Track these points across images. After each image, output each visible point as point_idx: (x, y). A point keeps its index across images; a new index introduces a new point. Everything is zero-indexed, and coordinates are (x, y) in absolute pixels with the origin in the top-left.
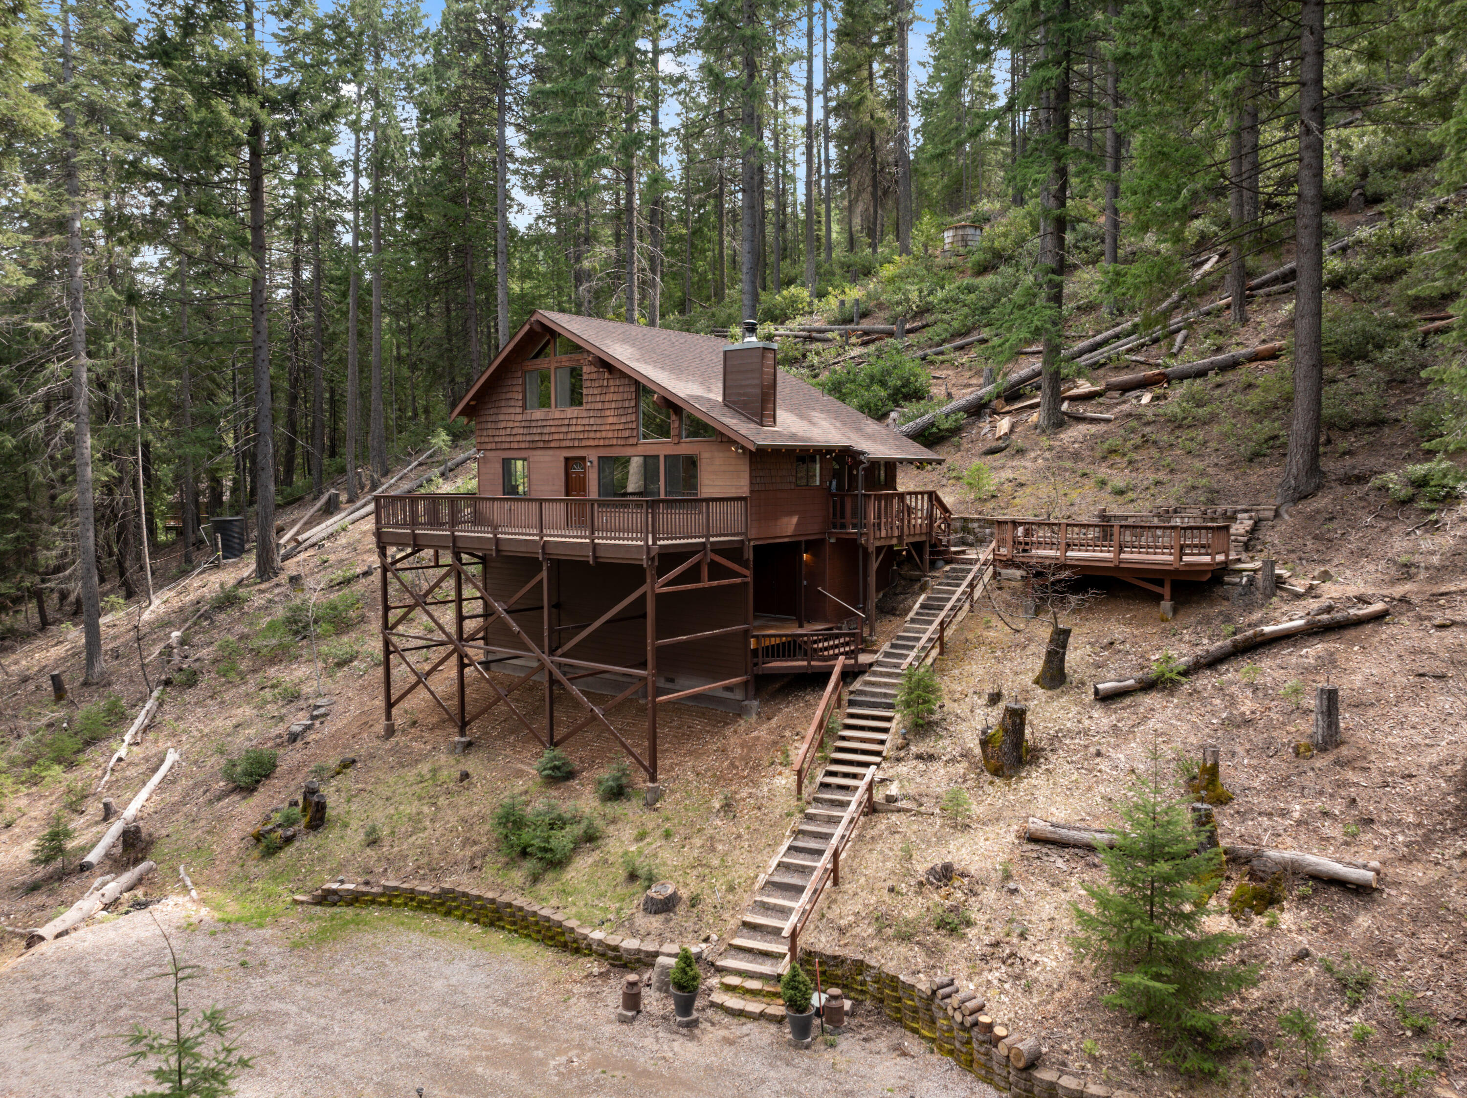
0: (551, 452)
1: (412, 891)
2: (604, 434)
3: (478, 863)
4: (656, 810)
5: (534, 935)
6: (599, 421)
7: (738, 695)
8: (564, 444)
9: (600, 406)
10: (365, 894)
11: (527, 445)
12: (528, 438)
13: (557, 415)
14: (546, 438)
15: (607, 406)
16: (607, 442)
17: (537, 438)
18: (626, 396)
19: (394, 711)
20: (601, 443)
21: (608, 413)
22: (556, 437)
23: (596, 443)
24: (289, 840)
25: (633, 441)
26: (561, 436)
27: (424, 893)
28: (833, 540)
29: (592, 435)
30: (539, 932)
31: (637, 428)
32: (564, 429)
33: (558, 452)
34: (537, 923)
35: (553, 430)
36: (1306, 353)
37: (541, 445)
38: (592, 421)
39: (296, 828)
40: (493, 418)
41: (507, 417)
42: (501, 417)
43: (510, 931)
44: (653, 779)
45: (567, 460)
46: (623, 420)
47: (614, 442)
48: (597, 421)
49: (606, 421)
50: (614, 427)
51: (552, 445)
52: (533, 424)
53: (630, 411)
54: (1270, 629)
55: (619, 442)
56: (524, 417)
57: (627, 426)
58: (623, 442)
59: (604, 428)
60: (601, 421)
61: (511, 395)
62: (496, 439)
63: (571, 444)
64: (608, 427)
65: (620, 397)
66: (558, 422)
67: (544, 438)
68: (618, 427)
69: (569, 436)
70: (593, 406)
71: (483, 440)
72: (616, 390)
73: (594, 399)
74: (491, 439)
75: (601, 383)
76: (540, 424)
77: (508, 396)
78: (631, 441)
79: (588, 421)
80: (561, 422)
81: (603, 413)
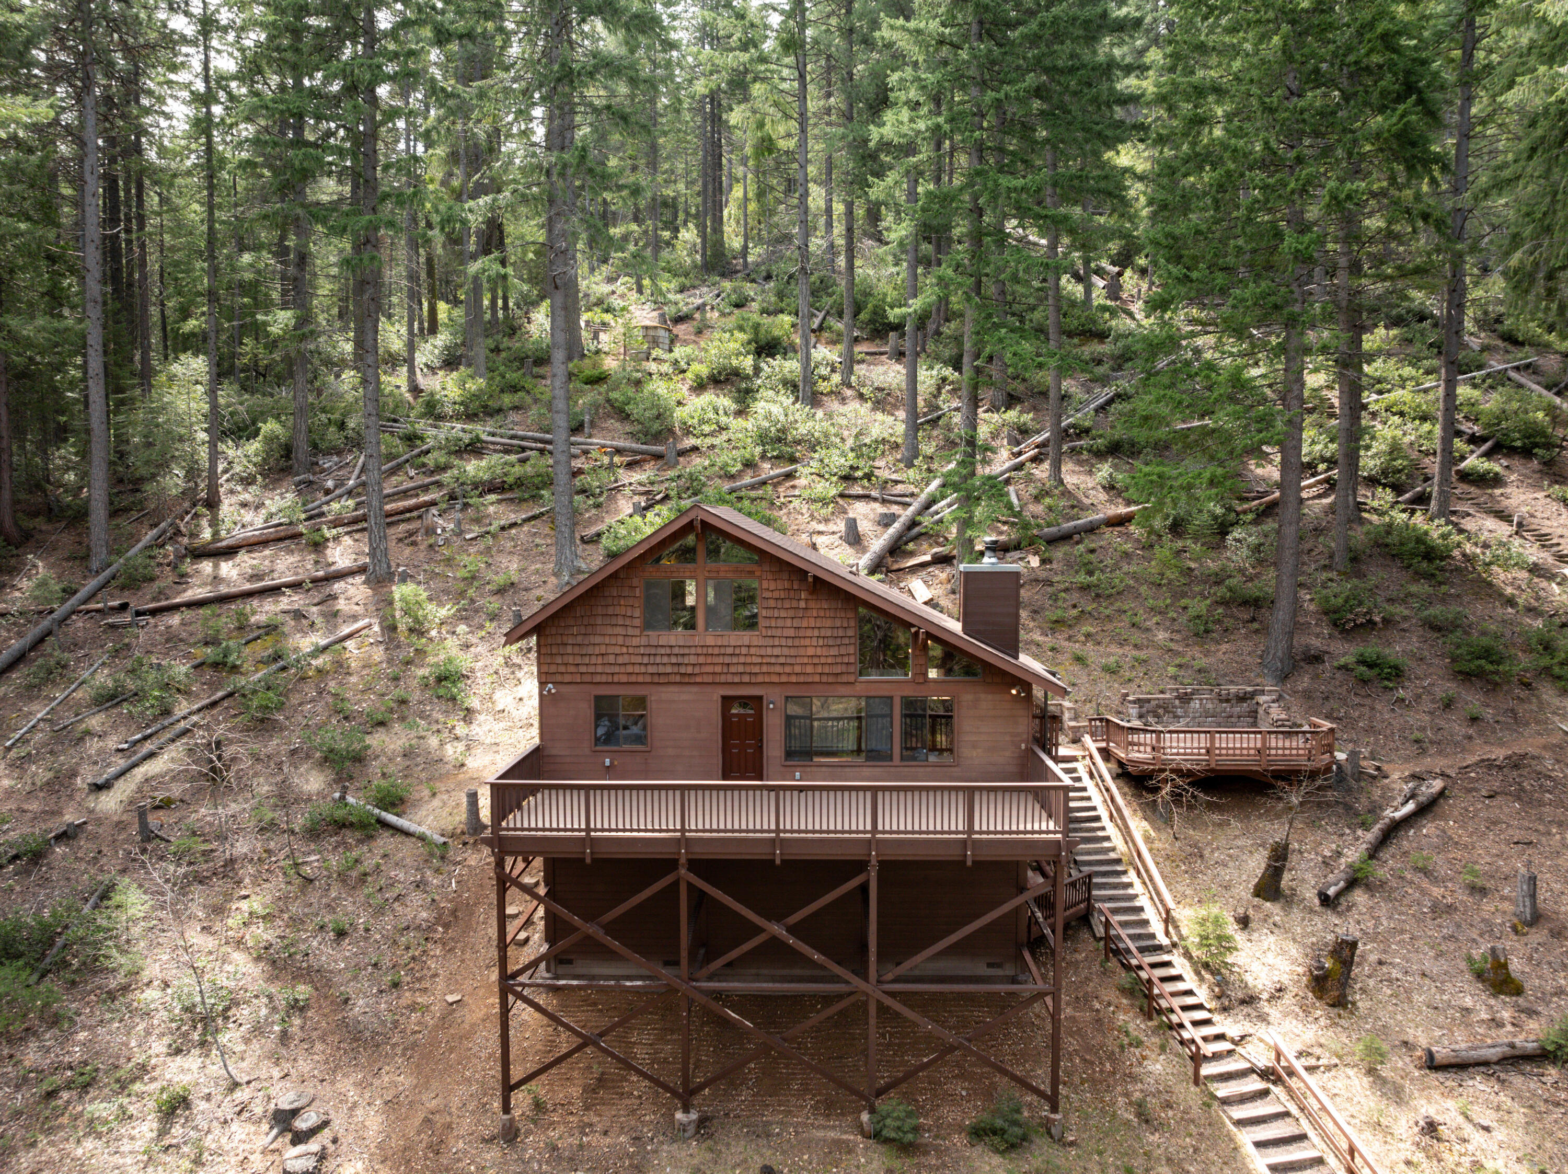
0: (695, 689)
2: (798, 669)
4: (1073, 1145)
8: (723, 679)
9: (791, 633)
11: (648, 679)
12: (651, 669)
13: (710, 641)
14: (690, 670)
15: (802, 633)
16: (802, 679)
17: (669, 669)
18: (838, 623)
20: (794, 679)
21: (807, 642)
22: (706, 669)
23: (784, 679)
25: (850, 678)
26: (718, 669)
29: (778, 669)
31: (856, 662)
32: (727, 660)
33: (709, 689)
35: (702, 660)
37: (678, 679)
38: (777, 651)
40: (579, 639)
41: (607, 640)
42: (598, 639)
44: (1054, 1109)
45: (724, 698)
46: (834, 651)
47: (817, 679)
48: (786, 651)
49: (802, 652)
50: (816, 661)
51: (698, 679)
52: (663, 651)
53: (846, 641)
54: (1398, 815)
55: (824, 679)
56: (644, 641)
57: (839, 660)
58: (831, 679)
59: (799, 660)
60: (793, 652)
61: (618, 610)
62: (583, 669)
63: (737, 680)
64: (806, 660)
65: (828, 623)
66: (710, 651)
67: (683, 670)
68: (823, 660)
69: (733, 669)
70: (778, 633)
71: (553, 669)
72: (822, 614)
73: (780, 623)
74: (572, 669)
75: (794, 604)
76: (676, 651)
77: (610, 611)
78: (844, 679)
79: (769, 651)
80: (716, 651)
81: (797, 642)
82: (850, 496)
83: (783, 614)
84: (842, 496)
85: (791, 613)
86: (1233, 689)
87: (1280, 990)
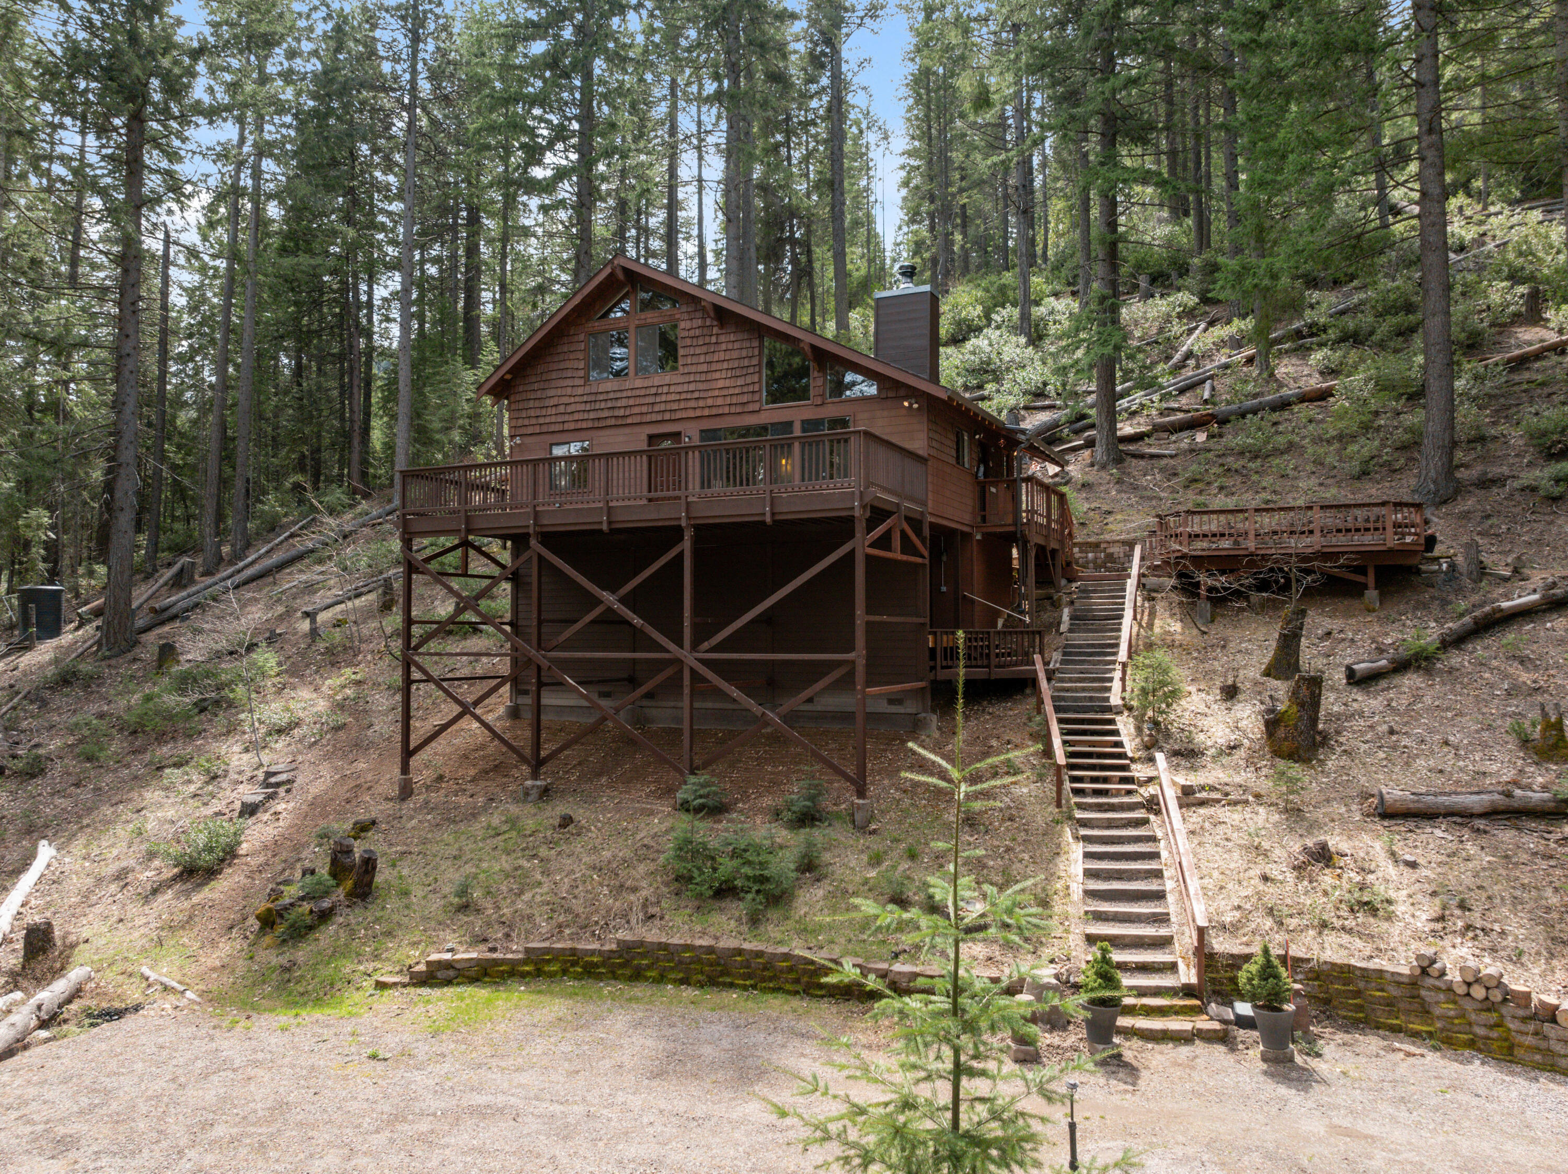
0: (627, 430)
1: (573, 951)
2: (710, 402)
3: (652, 910)
4: (874, 832)
5: (788, 987)
6: (701, 386)
7: (910, 707)
8: (648, 418)
9: (704, 368)
10: (496, 962)
11: (590, 424)
12: (592, 415)
13: (638, 383)
14: (621, 412)
15: (714, 367)
16: (714, 411)
17: (606, 414)
18: (744, 353)
19: (415, 762)
20: (706, 412)
21: (717, 375)
22: (636, 410)
23: (698, 413)
24: (325, 916)
25: (756, 407)
26: (644, 409)
27: (593, 952)
28: (979, 537)
29: (692, 404)
30: (797, 981)
31: (760, 390)
32: (651, 400)
33: (637, 429)
34: (791, 969)
35: (631, 402)
36: (1439, 351)
37: (612, 422)
38: (692, 387)
39: (334, 898)
40: (539, 394)
41: (559, 392)
42: (551, 393)
43: (745, 988)
44: (861, 793)
45: (651, 438)
46: (740, 382)
47: (726, 410)
49: (713, 385)
50: (725, 392)
51: (629, 421)
52: (601, 397)
53: (751, 370)
54: (1510, 604)
55: (733, 410)
56: (587, 390)
57: (745, 389)
58: (739, 409)
59: (710, 394)
60: (706, 386)
61: (568, 364)
62: (541, 421)
63: (659, 418)
64: (716, 393)
65: (735, 354)
66: (638, 393)
67: (617, 413)
68: (731, 391)
69: (656, 408)
70: (694, 369)
71: (520, 422)
72: (730, 346)
73: (695, 360)
74: (534, 421)
75: (707, 340)
76: (611, 396)
77: (562, 366)
78: (751, 407)
79: (685, 388)
80: (643, 392)
81: (709, 376)
82: (1035, 408)
83: (698, 351)
84: (1026, 408)
85: (704, 349)
87: (1233, 747)
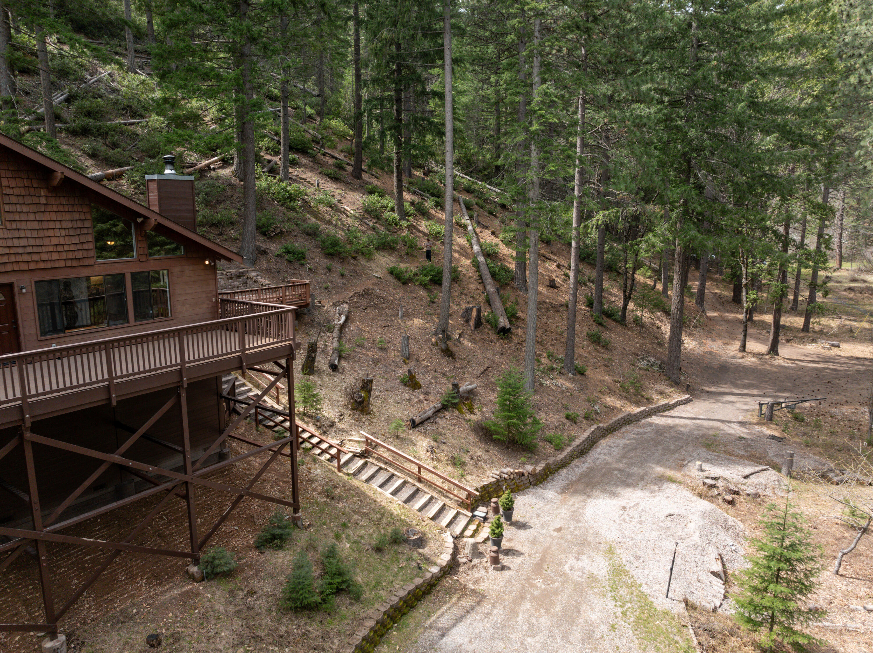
2: (44, 257)
9: (36, 225)
15: (45, 225)
16: (49, 265)
20: (42, 266)
21: (51, 233)
23: (32, 266)
25: (89, 262)
29: (26, 258)
31: (93, 248)
38: (23, 242)
46: (75, 240)
47: (62, 264)
48: (32, 242)
49: (47, 241)
50: (60, 249)
53: (85, 231)
54: (341, 322)
55: (69, 264)
57: (80, 247)
58: (75, 264)
59: (45, 249)
60: (38, 242)
64: (51, 249)
65: (68, 217)
68: (66, 248)
70: (23, 226)
72: (61, 208)
73: (24, 217)
75: (36, 200)
78: (86, 262)
79: (16, 242)
81: (41, 234)
83: (25, 209)
85: (33, 208)
86: (233, 271)
87: (341, 415)
